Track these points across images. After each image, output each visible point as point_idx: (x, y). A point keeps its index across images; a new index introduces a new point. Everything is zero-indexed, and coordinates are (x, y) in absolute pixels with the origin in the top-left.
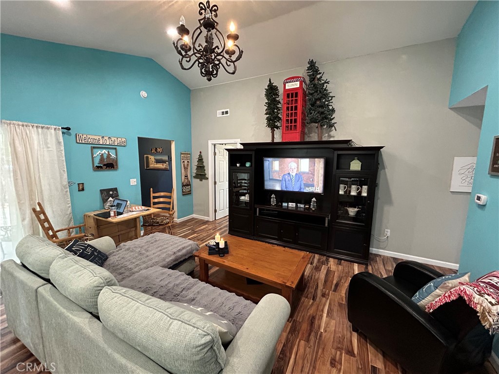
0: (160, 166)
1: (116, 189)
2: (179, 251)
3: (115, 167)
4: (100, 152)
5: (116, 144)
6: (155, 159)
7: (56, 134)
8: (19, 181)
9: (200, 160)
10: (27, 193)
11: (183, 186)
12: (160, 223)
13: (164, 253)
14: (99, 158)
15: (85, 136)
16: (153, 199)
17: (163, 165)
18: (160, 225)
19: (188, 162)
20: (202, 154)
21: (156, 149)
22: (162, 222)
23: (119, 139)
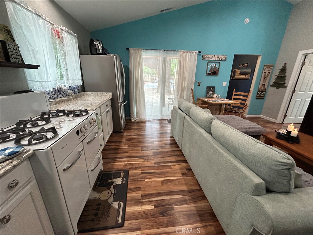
0: (243, 77)
1: (214, 87)
2: (249, 128)
3: (217, 74)
4: (211, 65)
5: (221, 60)
6: (240, 72)
7: (195, 56)
8: (179, 78)
9: (283, 70)
10: (181, 83)
11: (259, 91)
12: (236, 111)
13: (239, 126)
14: (210, 68)
15: (206, 56)
16: (234, 96)
17: (245, 76)
18: (236, 112)
19: (269, 73)
20: (287, 65)
21: (243, 64)
22: (238, 111)
23: (223, 56)
